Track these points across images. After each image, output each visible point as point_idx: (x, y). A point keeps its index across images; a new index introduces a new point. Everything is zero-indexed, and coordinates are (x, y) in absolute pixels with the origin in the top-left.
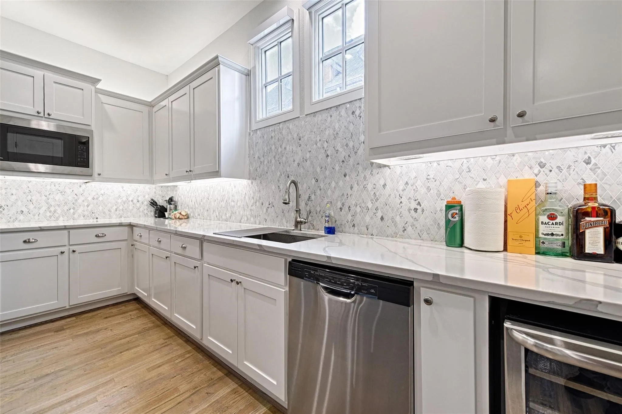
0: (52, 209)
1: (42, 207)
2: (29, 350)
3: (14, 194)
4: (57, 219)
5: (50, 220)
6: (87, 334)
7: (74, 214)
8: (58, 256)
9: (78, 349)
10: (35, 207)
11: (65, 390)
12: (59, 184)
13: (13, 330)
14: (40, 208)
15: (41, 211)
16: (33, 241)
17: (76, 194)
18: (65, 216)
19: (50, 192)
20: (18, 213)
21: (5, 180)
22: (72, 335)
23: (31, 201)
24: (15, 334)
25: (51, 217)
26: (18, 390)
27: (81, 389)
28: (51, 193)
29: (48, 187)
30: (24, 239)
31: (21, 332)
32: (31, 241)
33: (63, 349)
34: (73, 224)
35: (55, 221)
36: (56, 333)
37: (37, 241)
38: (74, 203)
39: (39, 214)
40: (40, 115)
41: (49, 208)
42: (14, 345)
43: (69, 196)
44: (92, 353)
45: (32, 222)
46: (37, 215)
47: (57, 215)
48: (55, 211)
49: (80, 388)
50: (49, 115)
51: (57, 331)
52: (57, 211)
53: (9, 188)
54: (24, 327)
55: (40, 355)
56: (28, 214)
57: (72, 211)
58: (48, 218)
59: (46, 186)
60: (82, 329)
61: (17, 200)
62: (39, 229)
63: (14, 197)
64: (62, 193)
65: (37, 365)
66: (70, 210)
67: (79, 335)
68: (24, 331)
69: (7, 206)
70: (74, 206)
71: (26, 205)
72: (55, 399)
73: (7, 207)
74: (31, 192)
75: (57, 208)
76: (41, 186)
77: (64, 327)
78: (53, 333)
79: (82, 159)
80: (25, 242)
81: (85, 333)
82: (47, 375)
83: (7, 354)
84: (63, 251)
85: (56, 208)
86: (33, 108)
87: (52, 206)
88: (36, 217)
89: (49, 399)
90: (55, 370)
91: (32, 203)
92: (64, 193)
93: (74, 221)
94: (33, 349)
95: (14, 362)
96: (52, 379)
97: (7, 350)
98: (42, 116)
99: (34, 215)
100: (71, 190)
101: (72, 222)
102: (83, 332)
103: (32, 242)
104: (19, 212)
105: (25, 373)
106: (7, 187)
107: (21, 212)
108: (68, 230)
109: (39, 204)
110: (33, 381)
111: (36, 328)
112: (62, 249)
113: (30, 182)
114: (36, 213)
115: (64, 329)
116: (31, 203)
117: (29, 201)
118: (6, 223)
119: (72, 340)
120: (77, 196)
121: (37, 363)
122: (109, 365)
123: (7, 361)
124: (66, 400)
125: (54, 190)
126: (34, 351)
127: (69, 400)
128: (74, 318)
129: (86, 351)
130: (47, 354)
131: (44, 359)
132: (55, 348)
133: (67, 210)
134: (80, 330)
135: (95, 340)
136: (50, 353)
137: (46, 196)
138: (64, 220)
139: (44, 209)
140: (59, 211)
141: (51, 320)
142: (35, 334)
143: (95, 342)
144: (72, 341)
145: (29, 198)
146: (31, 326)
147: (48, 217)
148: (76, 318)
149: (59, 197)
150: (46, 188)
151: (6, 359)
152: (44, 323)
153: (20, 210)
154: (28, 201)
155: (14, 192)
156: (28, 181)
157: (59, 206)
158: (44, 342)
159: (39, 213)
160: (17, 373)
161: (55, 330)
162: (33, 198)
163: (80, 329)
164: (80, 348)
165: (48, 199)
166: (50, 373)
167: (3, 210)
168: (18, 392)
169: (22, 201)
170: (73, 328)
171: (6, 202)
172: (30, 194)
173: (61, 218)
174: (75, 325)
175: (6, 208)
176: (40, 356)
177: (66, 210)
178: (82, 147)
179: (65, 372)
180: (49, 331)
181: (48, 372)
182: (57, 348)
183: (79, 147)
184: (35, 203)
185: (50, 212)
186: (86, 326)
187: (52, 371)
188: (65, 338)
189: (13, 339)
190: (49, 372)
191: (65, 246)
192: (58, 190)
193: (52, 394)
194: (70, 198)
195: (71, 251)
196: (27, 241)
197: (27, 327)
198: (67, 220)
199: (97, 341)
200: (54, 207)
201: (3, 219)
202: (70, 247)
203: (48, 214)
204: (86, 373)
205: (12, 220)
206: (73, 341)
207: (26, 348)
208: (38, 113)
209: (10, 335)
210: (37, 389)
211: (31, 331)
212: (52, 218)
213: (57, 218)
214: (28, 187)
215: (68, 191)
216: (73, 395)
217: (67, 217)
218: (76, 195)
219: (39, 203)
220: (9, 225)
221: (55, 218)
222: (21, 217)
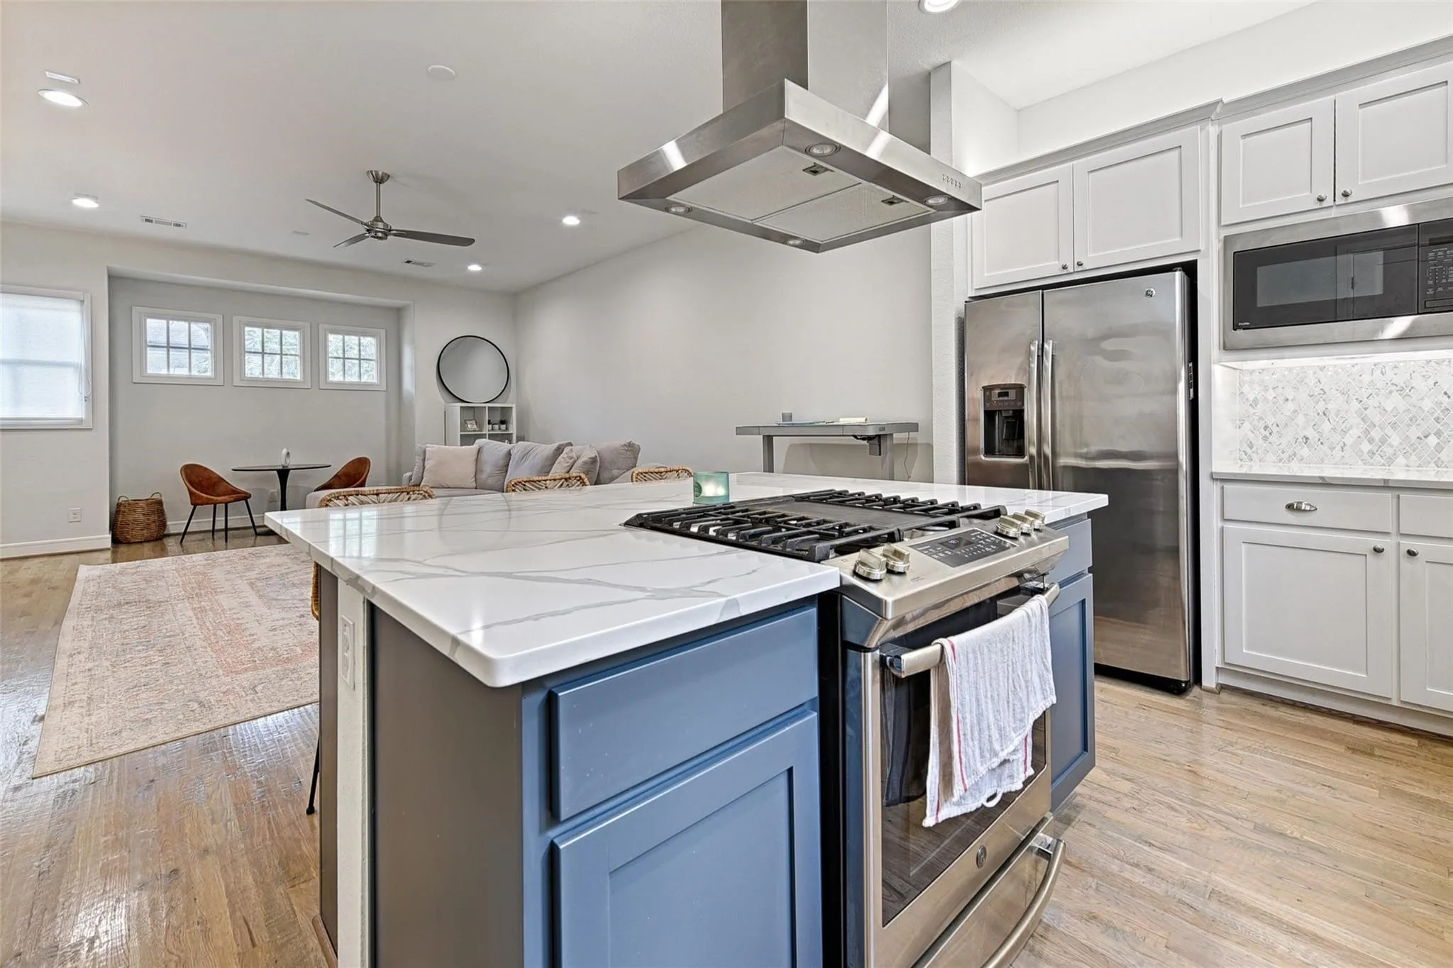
0: (1376, 434)
1: (1351, 427)
2: (1277, 757)
3: (1290, 398)
4: (1390, 461)
5: (1371, 461)
6: (1428, 803)
7: (1439, 448)
8: (1366, 555)
9: (1382, 827)
10: (1334, 429)
11: (1298, 900)
12: (1396, 367)
13: (1272, 698)
14: (1345, 432)
15: (1349, 440)
16: (1308, 508)
17: (1446, 393)
18: (1411, 454)
19: (1370, 391)
20: (1298, 441)
21: (1273, 368)
22: (1383, 782)
23: (1325, 414)
24: (1272, 707)
25: (1373, 453)
26: (1219, 822)
27: (1333, 931)
28: (1374, 393)
29: (1367, 378)
30: (1290, 502)
31: (1283, 709)
32: (1303, 508)
33: (1345, 800)
34: (1436, 480)
35: (1384, 465)
36: (1349, 753)
37: (1316, 509)
38: (1438, 418)
39: (1343, 445)
40: (1325, 204)
41: (1367, 432)
42: (1259, 728)
43: (1422, 399)
44: (1414, 865)
45: (1326, 464)
46: (1338, 448)
47: (1389, 451)
48: (1383, 441)
49: (1333, 928)
50: (1346, 195)
51: (1354, 751)
52: (1389, 440)
53: (1280, 387)
54: (1291, 703)
55: (1292, 781)
56: (1318, 445)
57: (1433, 440)
58: (1366, 456)
59: (1361, 376)
60: (1421, 782)
61: (1295, 411)
62: (1321, 481)
63: (1290, 406)
64: (1404, 390)
65: (1274, 799)
66: (1426, 437)
67: (1402, 794)
68: (1290, 711)
69: (1278, 426)
70: (1439, 426)
71: (1314, 423)
72: (1269, 901)
73: (1278, 429)
74: (1325, 393)
75: (1389, 431)
76: (1348, 376)
77: (1376, 749)
78: (1343, 750)
79: (1440, 289)
80: (1290, 507)
81: (1421, 797)
82: (1281, 834)
83: (1239, 741)
84: (1379, 546)
85: (1386, 431)
86: (1308, 193)
87: (1375, 426)
88: (1337, 453)
89: (1259, 891)
90: (1302, 837)
91: (1329, 420)
92: (1408, 391)
93: (1440, 469)
94: (1286, 760)
95: (1241, 763)
96: (1285, 852)
97: (1243, 732)
98: (1330, 205)
99: (1332, 449)
100: (1431, 382)
101: (1433, 473)
102: (1417, 791)
103: (1305, 510)
104: (1300, 440)
105: (1246, 798)
106: (1277, 385)
107: (1305, 440)
108: (1396, 493)
109: (1344, 422)
110: (1251, 826)
111: (1314, 716)
112: (1379, 542)
113: (1322, 369)
114: (1338, 444)
115: (1371, 755)
116: (1327, 419)
117: (1321, 413)
118: (1274, 462)
119: (1380, 794)
120: (1449, 397)
121: (1277, 794)
122: (1446, 935)
123: (1233, 754)
124: (1288, 924)
125: (1380, 385)
126: (1286, 765)
127: (1294, 931)
128: (1414, 742)
129: (1399, 846)
130: (1305, 789)
131: (1294, 796)
132: (1329, 787)
133: (1418, 438)
134: (1412, 782)
135: (1441, 834)
136: (1311, 791)
137: (1361, 401)
138: (1408, 466)
139: (1355, 432)
140: (1395, 439)
141: (1353, 715)
142: (1305, 729)
143: (1439, 839)
144: (1377, 796)
145: (1321, 406)
146: (1305, 707)
147: (1365, 454)
148: (1419, 743)
149: (1394, 402)
150: (1361, 381)
151: (1232, 748)
152: (1335, 715)
153: (1302, 436)
154: (1318, 414)
155: (1290, 393)
156: (1318, 366)
157: (1394, 425)
158: (1314, 758)
159: (1344, 443)
160: (1235, 787)
161: (1351, 745)
162: (1329, 406)
163: (1413, 780)
164: (1385, 827)
165: (1366, 409)
166: (1290, 835)
167: (1270, 434)
168: (1218, 826)
169: (1306, 415)
170: (1397, 766)
171: (1275, 418)
172: (1324, 396)
173: (1401, 460)
174: (1405, 759)
175: (1275, 429)
176: (1291, 785)
177: (1414, 439)
178: (1440, 253)
179: (1317, 857)
180: (1337, 738)
181: (1287, 830)
182: (1333, 789)
183: (1430, 254)
184: (1334, 417)
185: (1371, 441)
186: (1437, 782)
187: (1296, 834)
188: (1363, 778)
189: (1262, 716)
190: (1288, 832)
191: (1387, 533)
192: (1393, 384)
193: (1268, 885)
194: (1427, 404)
195: (1404, 550)
196: (1295, 506)
197: (1298, 704)
198: (1418, 467)
199: (1448, 842)
200: (1382, 429)
201: (1270, 452)
202: (1401, 542)
203: (1366, 447)
204: (1367, 900)
205: (1285, 456)
206: (1380, 798)
207: (1275, 749)
208: (1320, 200)
209: (1263, 705)
210: (1249, 848)
211: (1302, 719)
212: (1378, 458)
213: (1389, 458)
214: (1319, 381)
215: (1421, 385)
216: (1310, 928)
217: (1419, 458)
218: (1445, 396)
219: (1344, 419)
220: (1281, 468)
221: (1385, 458)
222: (1305, 451)
